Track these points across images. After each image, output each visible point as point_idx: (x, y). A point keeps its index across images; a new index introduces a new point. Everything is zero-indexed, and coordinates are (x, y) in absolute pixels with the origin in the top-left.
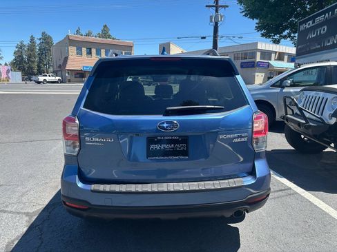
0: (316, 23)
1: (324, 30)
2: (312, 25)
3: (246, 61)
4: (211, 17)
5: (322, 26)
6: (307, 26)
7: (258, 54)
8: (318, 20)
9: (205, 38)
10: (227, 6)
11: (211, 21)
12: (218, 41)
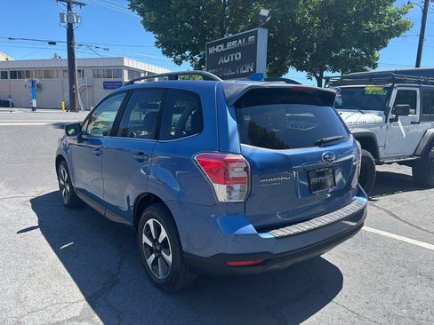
0: (228, 48)
1: (238, 56)
2: (222, 49)
3: (109, 80)
4: (62, 16)
5: (235, 52)
6: (217, 50)
7: (126, 73)
8: (229, 45)
9: (55, 44)
10: (84, 5)
11: (62, 21)
12: (76, 50)
